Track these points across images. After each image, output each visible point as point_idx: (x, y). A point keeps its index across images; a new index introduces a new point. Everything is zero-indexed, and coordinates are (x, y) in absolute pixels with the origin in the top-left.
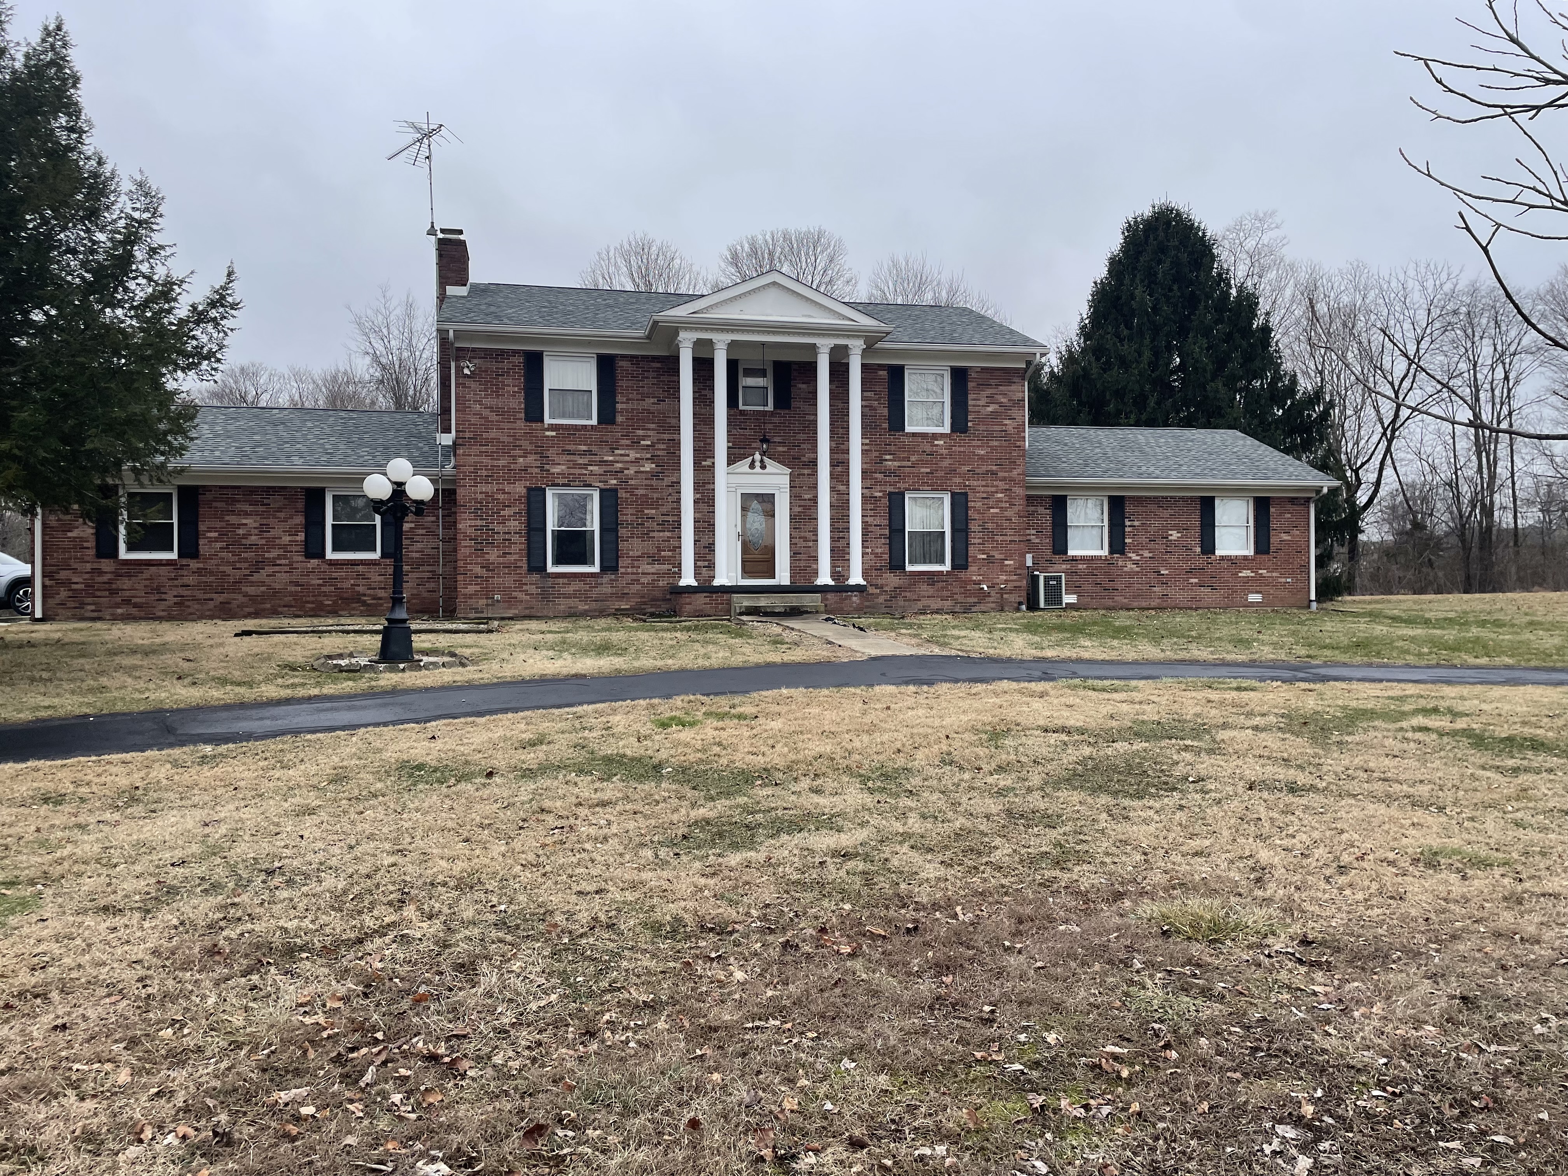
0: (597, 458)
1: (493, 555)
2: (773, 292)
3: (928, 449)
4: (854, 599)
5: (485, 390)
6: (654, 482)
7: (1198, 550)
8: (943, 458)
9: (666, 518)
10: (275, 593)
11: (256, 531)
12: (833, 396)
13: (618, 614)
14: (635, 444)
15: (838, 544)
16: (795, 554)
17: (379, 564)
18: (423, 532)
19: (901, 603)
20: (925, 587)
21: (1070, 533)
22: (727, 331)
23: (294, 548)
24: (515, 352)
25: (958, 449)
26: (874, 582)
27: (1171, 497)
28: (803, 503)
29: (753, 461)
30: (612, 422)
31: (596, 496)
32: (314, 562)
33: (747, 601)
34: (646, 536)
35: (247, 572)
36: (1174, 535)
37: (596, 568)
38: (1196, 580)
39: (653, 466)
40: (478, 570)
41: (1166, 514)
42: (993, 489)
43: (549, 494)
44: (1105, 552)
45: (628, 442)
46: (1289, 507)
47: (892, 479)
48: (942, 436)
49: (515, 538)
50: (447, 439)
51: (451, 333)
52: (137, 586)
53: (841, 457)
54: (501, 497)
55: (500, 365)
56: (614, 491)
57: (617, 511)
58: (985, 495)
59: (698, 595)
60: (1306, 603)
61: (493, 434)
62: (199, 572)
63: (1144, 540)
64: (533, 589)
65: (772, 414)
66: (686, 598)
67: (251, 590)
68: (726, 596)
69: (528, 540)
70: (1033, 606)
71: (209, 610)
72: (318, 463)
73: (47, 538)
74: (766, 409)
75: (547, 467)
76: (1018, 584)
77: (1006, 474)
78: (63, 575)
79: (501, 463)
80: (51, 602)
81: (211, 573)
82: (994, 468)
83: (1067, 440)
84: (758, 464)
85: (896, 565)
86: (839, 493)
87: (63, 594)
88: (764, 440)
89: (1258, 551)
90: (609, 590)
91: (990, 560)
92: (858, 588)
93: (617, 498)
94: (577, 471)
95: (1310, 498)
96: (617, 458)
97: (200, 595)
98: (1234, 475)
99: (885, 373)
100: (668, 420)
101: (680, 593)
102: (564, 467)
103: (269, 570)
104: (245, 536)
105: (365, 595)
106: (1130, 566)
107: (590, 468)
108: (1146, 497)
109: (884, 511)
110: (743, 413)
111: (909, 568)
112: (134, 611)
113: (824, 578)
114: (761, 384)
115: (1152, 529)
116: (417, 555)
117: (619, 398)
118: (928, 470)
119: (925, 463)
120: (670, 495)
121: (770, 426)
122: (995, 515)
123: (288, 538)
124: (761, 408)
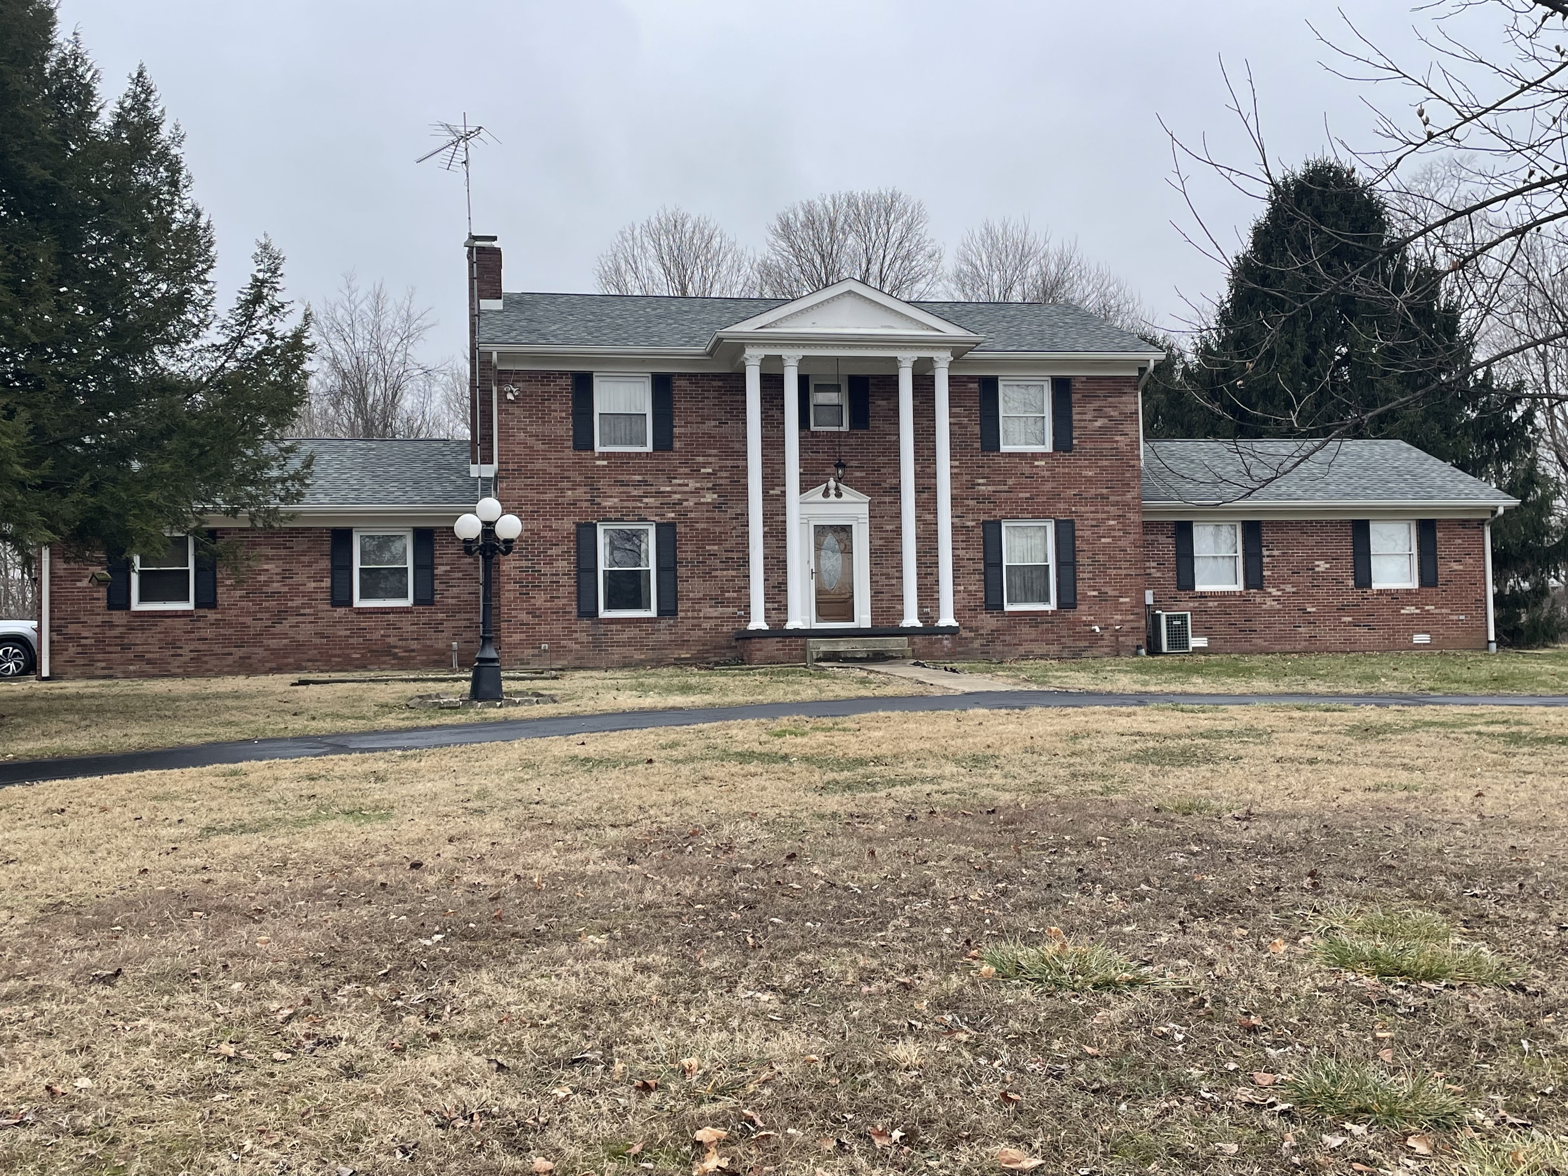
0: (653, 489)
1: (540, 600)
2: (849, 301)
3: (1027, 470)
4: (945, 642)
5: (530, 416)
6: (716, 515)
7: (1351, 583)
8: (1045, 480)
9: (730, 555)
10: (299, 646)
11: (278, 578)
12: (917, 413)
13: (679, 663)
14: (695, 472)
15: (925, 581)
16: (876, 594)
17: (411, 612)
18: (460, 575)
19: (1000, 648)
20: (1026, 629)
21: (1198, 565)
22: (798, 346)
23: (320, 596)
24: (562, 374)
25: (1061, 470)
26: (968, 624)
27: (1317, 522)
28: (884, 535)
29: (827, 489)
30: (670, 448)
31: (652, 531)
32: (341, 611)
33: (825, 646)
34: (707, 575)
35: (269, 623)
36: (1322, 566)
37: (652, 613)
38: (1350, 619)
39: (715, 496)
40: (524, 616)
41: (1311, 541)
42: (1104, 516)
43: (600, 530)
44: (1239, 587)
45: (687, 470)
46: (1459, 530)
47: (987, 506)
48: (1043, 455)
49: (564, 580)
50: (489, 471)
51: (495, 355)
52: (150, 640)
53: (926, 481)
54: (548, 534)
55: (546, 389)
56: (672, 525)
57: (675, 548)
58: (1094, 523)
59: (769, 640)
60: (1484, 643)
61: (539, 465)
62: (216, 623)
63: (1285, 572)
64: (583, 637)
65: (847, 435)
66: (756, 644)
67: (273, 643)
68: (800, 641)
69: (578, 583)
70: (1154, 649)
71: (228, 666)
72: (345, 501)
73: (55, 588)
74: (842, 429)
75: (598, 500)
76: (1136, 625)
77: (1119, 498)
78: (72, 629)
79: (548, 496)
80: (60, 659)
81: (230, 625)
82: (1105, 491)
83: (1194, 456)
84: (832, 492)
85: (993, 604)
86: (926, 523)
87: (72, 649)
88: (839, 465)
89: (1422, 583)
90: (668, 638)
91: (1103, 597)
92: (950, 630)
93: (675, 533)
94: (631, 504)
95: (1485, 520)
96: (675, 489)
97: (217, 649)
98: (1392, 494)
99: (976, 385)
100: (731, 445)
101: (750, 638)
102: (616, 500)
103: (293, 620)
104: (267, 583)
105: (396, 647)
106: (1270, 603)
107: (646, 500)
108: (1288, 522)
109: (978, 543)
110: (815, 434)
111: (1008, 608)
112: (147, 668)
113: (911, 620)
114: (836, 402)
115: (1295, 559)
116: (453, 601)
117: (676, 422)
118: (1028, 495)
119: (1023, 487)
120: (734, 528)
121: (847, 449)
122: (1107, 546)
123: (313, 585)
124: (836, 429)
